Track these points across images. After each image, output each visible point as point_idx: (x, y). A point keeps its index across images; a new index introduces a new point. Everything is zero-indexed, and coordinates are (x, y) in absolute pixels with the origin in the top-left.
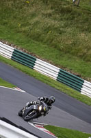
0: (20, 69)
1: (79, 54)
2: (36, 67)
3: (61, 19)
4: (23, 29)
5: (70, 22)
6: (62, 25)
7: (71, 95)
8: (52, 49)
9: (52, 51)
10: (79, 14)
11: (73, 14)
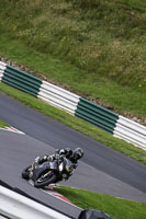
0: (16, 98)
1: (110, 74)
2: (42, 95)
3: (83, 19)
4: (21, 33)
5: (96, 23)
6: (85, 27)
7: (99, 138)
8: (68, 65)
9: (68, 70)
10: (111, 11)
11: (101, 10)
